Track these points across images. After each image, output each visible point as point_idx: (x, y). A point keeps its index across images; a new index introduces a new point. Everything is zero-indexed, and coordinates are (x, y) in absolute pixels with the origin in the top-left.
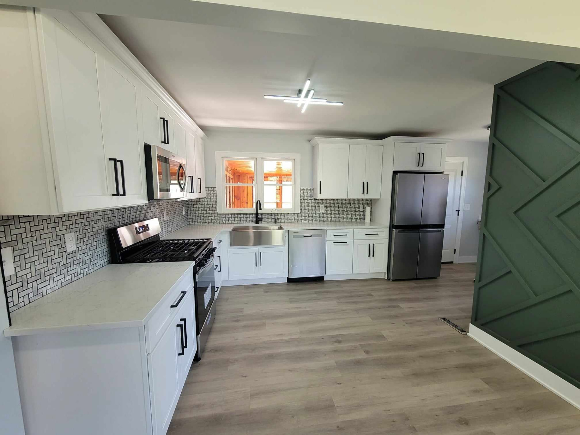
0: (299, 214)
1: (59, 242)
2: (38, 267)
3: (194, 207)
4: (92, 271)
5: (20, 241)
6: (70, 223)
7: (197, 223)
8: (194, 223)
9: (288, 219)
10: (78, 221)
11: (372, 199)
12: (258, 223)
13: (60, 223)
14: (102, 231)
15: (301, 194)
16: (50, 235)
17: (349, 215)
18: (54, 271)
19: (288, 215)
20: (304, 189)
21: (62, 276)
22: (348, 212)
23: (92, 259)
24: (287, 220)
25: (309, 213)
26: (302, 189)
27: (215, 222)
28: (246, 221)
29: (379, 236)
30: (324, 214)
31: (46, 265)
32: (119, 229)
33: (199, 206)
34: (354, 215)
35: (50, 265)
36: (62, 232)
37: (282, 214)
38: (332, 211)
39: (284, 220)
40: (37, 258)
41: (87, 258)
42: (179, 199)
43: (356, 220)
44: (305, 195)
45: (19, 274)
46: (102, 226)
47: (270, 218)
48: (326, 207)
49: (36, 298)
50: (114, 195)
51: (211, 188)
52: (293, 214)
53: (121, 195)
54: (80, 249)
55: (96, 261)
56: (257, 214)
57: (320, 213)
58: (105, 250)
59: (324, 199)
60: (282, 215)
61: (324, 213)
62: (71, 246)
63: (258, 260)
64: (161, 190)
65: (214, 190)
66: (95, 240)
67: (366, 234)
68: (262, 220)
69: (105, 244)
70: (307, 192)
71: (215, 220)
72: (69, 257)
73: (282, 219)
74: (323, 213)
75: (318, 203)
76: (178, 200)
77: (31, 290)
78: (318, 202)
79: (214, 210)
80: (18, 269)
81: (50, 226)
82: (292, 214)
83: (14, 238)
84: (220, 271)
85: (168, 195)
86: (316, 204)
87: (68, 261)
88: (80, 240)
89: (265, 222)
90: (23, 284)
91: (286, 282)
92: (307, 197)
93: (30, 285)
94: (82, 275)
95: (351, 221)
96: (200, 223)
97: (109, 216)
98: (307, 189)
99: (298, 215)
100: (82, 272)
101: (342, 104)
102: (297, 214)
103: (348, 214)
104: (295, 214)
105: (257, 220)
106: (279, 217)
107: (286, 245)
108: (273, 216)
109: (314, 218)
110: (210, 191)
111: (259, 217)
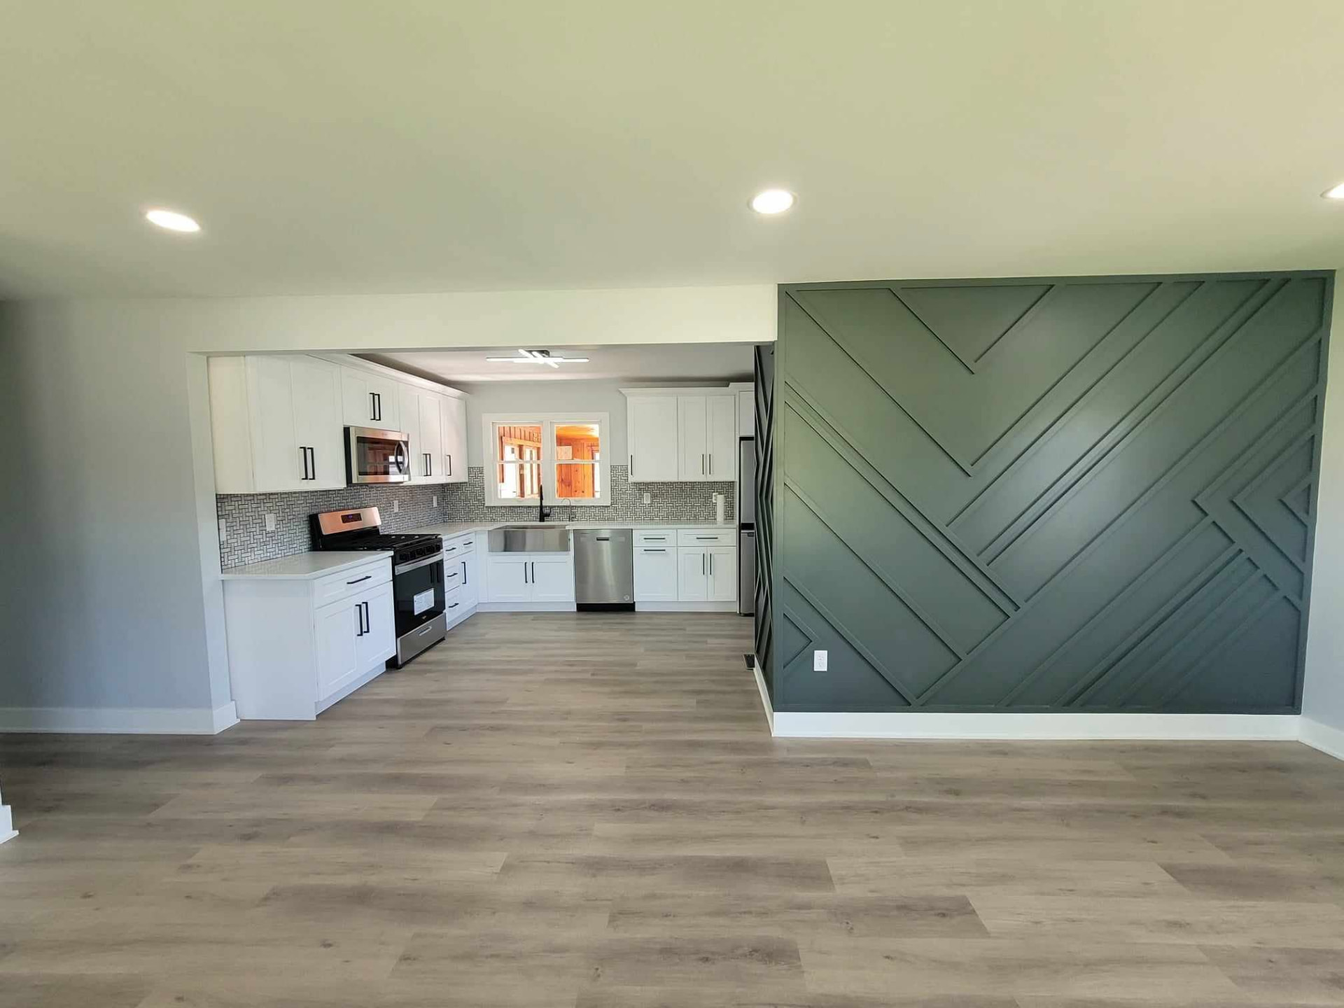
0: (609, 507)
1: (260, 521)
2: (243, 539)
3: (453, 496)
4: (290, 553)
5: (231, 516)
6: (271, 504)
7: (456, 521)
9: (593, 515)
10: (278, 504)
11: (727, 481)
12: (544, 521)
13: (262, 505)
14: (303, 516)
15: (612, 476)
16: (253, 514)
17: (693, 509)
18: (255, 545)
20: (617, 467)
21: (261, 552)
22: (693, 504)
23: (291, 542)
25: (626, 505)
26: (613, 468)
29: (720, 542)
30: (651, 507)
31: (248, 538)
32: (319, 516)
33: (460, 495)
34: (703, 509)
35: (252, 539)
36: (263, 513)
38: (665, 503)
40: (242, 531)
41: (285, 540)
42: (402, 483)
45: (229, 542)
46: (303, 511)
47: (564, 513)
48: (654, 496)
49: (240, 564)
50: (303, 479)
51: (476, 468)
52: (600, 506)
53: (310, 479)
54: (279, 530)
55: (295, 546)
56: (541, 507)
57: (644, 505)
58: (305, 536)
59: (650, 483)
61: (651, 505)
62: (271, 525)
63: (530, 575)
64: (360, 474)
65: (481, 470)
66: (296, 524)
67: (698, 538)
68: (549, 516)
69: (306, 530)
70: (622, 472)
71: (482, 516)
72: (268, 535)
75: (640, 489)
76: (401, 485)
77: (236, 557)
78: (641, 486)
79: (482, 501)
80: (229, 537)
81: (254, 506)
82: (598, 507)
83: (227, 512)
84: (465, 583)
85: (387, 479)
86: (637, 490)
87: (268, 539)
88: (279, 522)
89: (557, 518)
90: (232, 550)
91: (575, 610)
92: (622, 481)
93: (236, 553)
94: (280, 556)
95: (697, 518)
96: (461, 521)
97: (311, 501)
98: (622, 467)
100: (280, 552)
101: (586, 360)
102: (607, 507)
103: (693, 506)
104: (603, 506)
105: (543, 517)
106: (579, 512)
107: (572, 552)
108: (568, 511)
109: (635, 513)
110: (476, 472)
111: (546, 511)
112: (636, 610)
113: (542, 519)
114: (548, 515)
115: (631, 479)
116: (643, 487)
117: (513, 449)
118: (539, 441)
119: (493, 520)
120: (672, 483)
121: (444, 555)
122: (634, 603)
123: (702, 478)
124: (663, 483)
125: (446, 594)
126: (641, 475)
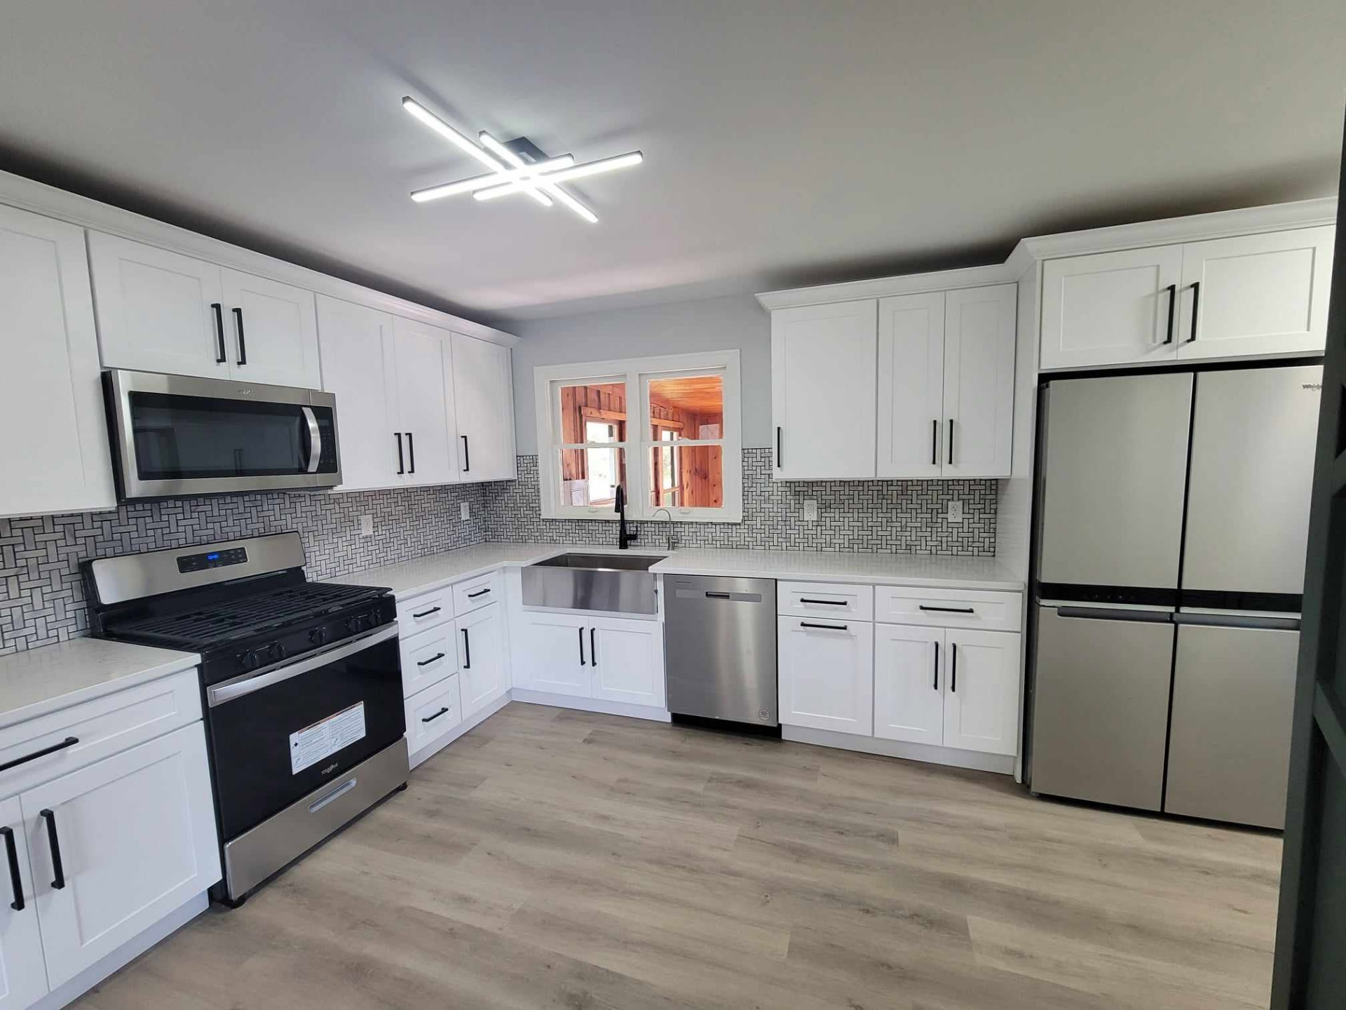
0: (739, 524)
3: (497, 501)
7: (503, 540)
8: (496, 540)
9: (710, 537)
11: (997, 480)
12: (627, 547)
14: (62, 565)
15: (746, 468)
17: (906, 534)
19: (710, 526)
20: (754, 451)
22: (904, 523)
24: (706, 542)
25: (771, 523)
26: (748, 453)
27: (538, 540)
28: (604, 539)
29: (978, 618)
30: (819, 528)
33: (506, 499)
34: (926, 534)
37: (692, 523)
38: (846, 519)
39: (699, 542)
43: (934, 551)
44: (759, 471)
46: (61, 554)
47: (661, 533)
48: (824, 507)
51: (528, 458)
52: (724, 524)
56: (623, 522)
57: (806, 523)
59: (817, 482)
60: (694, 526)
61: (818, 523)
63: (588, 650)
65: (534, 460)
67: (925, 606)
68: (638, 539)
70: (763, 460)
71: (537, 534)
73: (694, 537)
74: (815, 524)
75: (797, 493)
78: (797, 489)
79: (536, 510)
82: (719, 524)
84: (470, 666)
86: (791, 497)
89: (650, 544)
91: (669, 723)
92: (763, 477)
95: (913, 552)
96: (508, 540)
98: (763, 451)
99: (738, 527)
102: (736, 524)
103: (904, 528)
104: (728, 524)
105: (626, 539)
106: (686, 532)
107: (661, 617)
108: (669, 530)
109: (788, 538)
110: (527, 463)
111: (630, 530)
112: (783, 738)
113: (623, 545)
114: (634, 537)
115: (778, 474)
116: (802, 490)
117: (611, 428)
118: (621, 410)
119: (553, 541)
120: (861, 483)
121: (405, 626)
122: (780, 726)
123: (932, 473)
124: (843, 483)
125: (405, 702)
126: (796, 467)
